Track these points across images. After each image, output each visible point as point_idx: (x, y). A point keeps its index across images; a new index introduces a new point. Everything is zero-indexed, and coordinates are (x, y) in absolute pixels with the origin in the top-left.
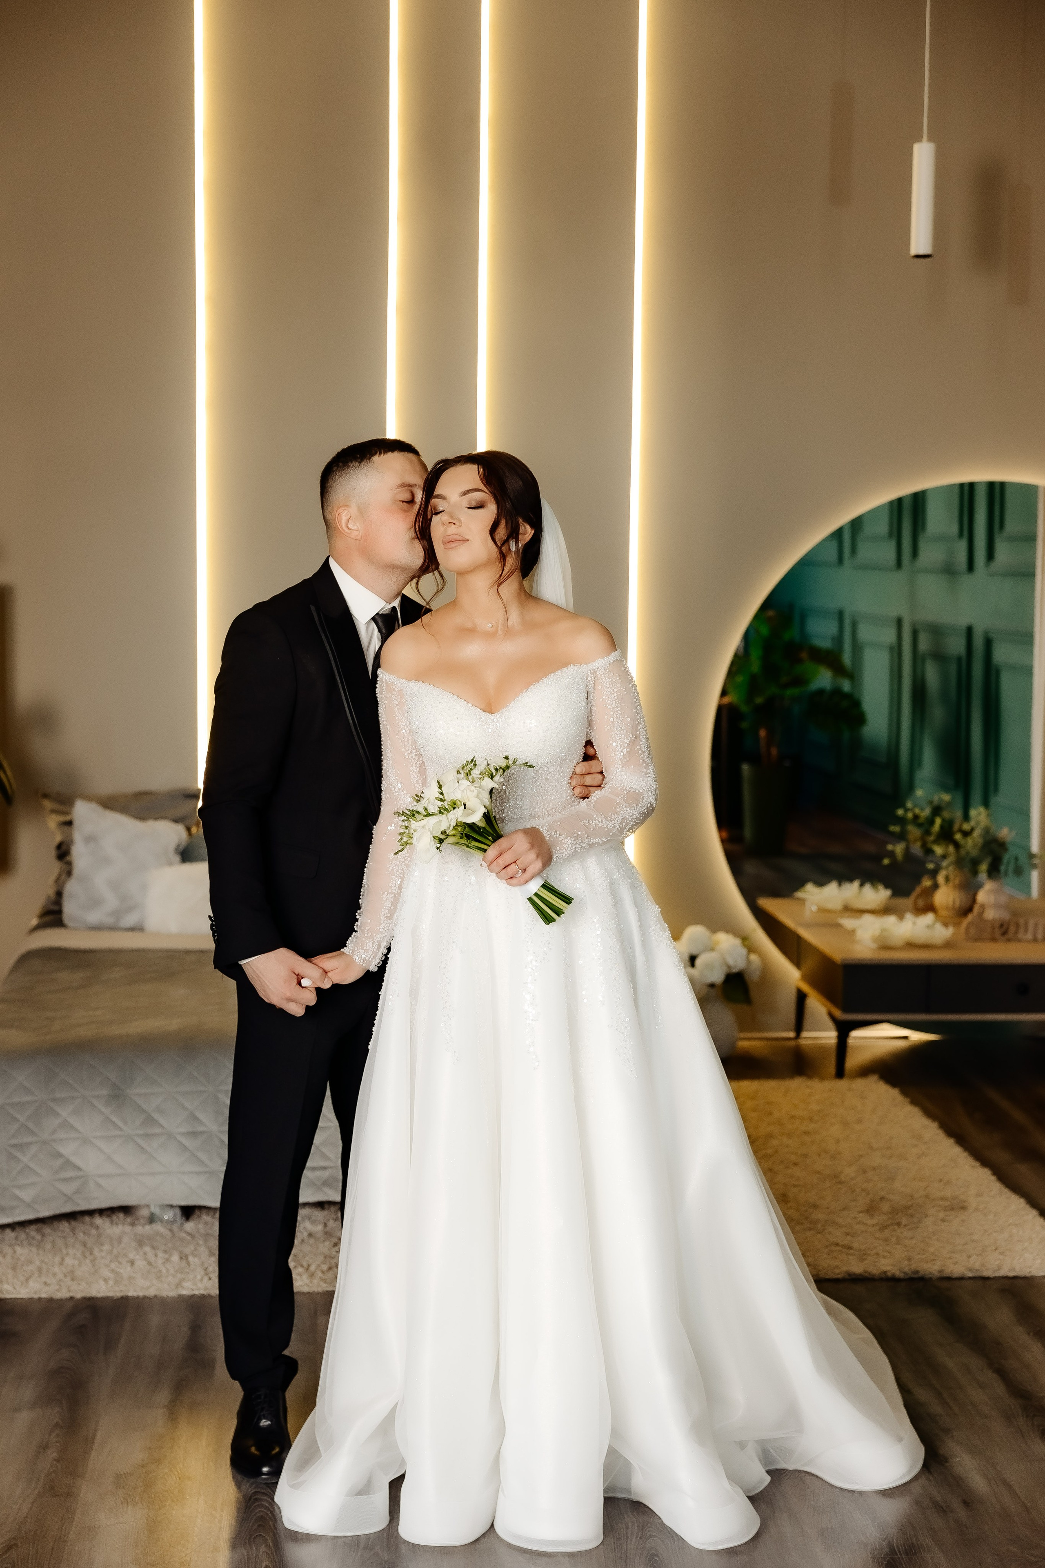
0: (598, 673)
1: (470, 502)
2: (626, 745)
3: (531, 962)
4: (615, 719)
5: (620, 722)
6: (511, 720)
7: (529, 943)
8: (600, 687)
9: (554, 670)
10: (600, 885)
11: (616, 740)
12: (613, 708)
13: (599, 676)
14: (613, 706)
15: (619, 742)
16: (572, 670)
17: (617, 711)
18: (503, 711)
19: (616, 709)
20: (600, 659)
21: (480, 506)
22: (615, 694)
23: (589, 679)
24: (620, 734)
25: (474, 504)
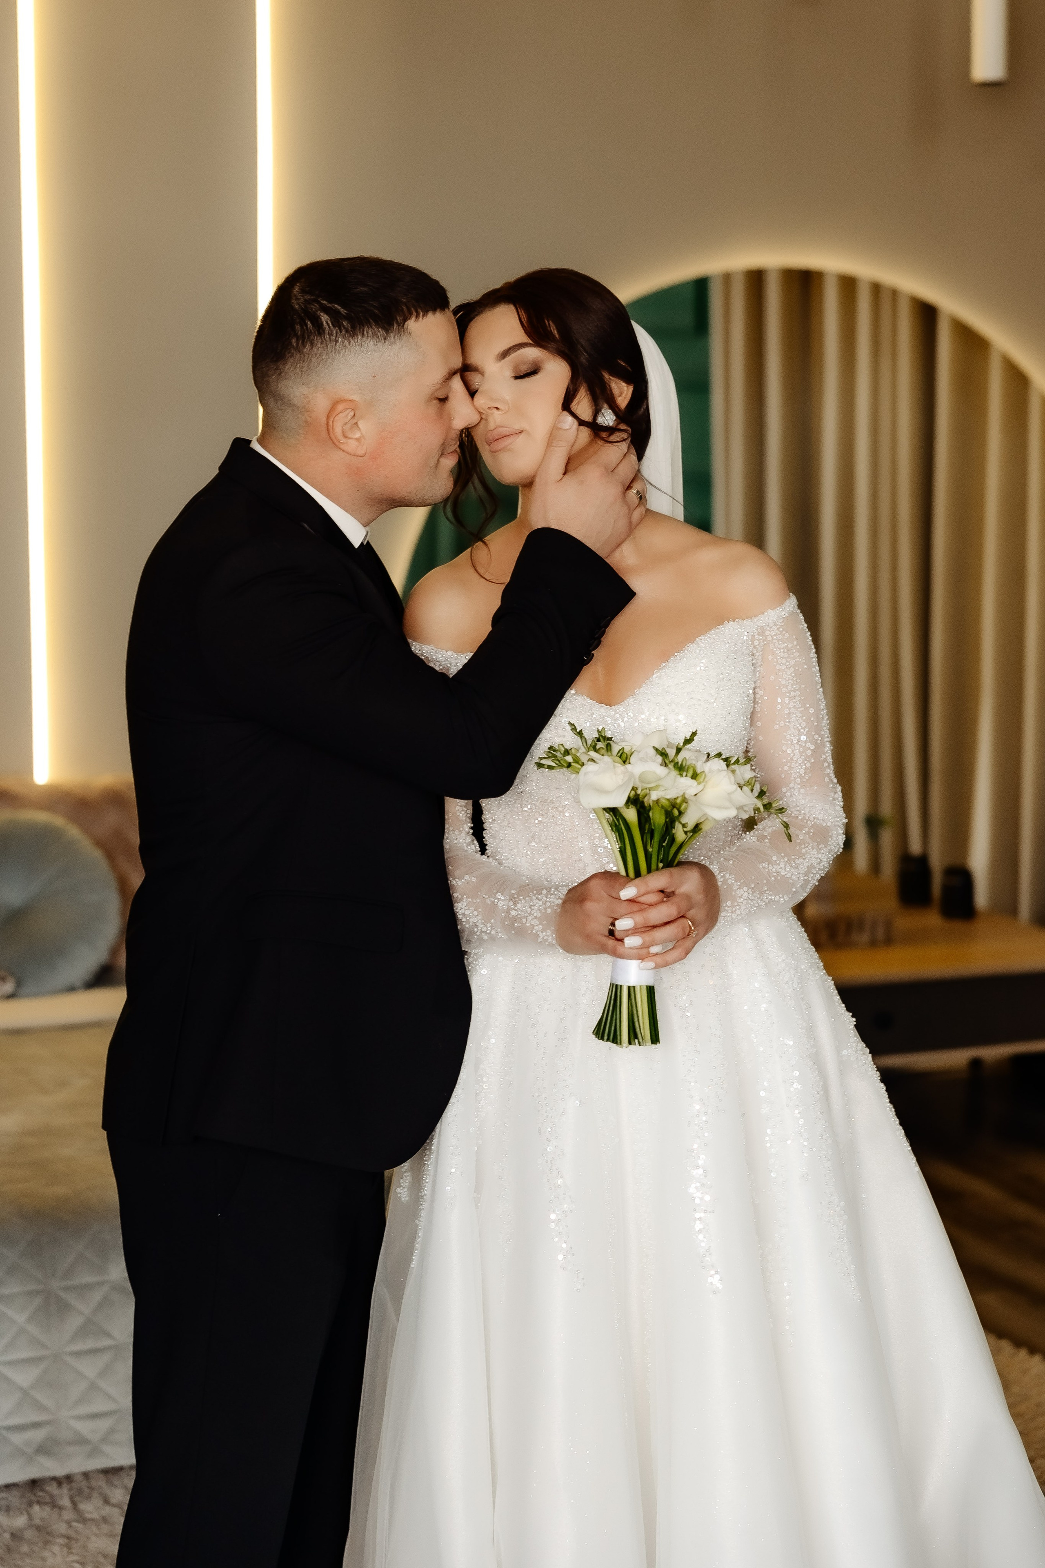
0: (767, 633)
1: (516, 368)
2: (809, 753)
3: (698, 1116)
4: (792, 710)
5: (799, 715)
6: (643, 716)
7: (692, 1084)
8: (770, 657)
9: (706, 629)
10: (787, 982)
11: (792, 744)
12: (790, 692)
13: (769, 638)
14: (789, 688)
15: (797, 747)
16: (730, 629)
17: (795, 697)
18: (631, 700)
19: (793, 694)
20: (769, 611)
21: (534, 371)
22: (792, 670)
23: (756, 643)
24: (798, 734)
25: (524, 369)
